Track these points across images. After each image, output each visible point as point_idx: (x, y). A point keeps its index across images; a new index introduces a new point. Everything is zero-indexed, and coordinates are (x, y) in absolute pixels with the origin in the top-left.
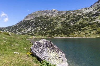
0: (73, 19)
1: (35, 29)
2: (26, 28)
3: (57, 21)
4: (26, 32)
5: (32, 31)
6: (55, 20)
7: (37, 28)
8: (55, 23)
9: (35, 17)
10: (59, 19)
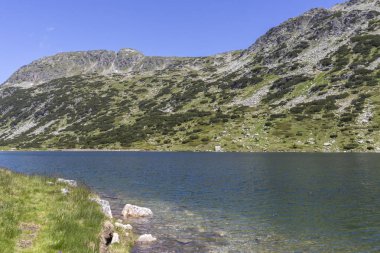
0: (179, 94)
1: (47, 126)
2: (14, 119)
3: (129, 98)
4: (11, 137)
5: (37, 132)
6: (123, 94)
7: (57, 123)
8: (123, 103)
9: (52, 78)
10: (139, 91)
